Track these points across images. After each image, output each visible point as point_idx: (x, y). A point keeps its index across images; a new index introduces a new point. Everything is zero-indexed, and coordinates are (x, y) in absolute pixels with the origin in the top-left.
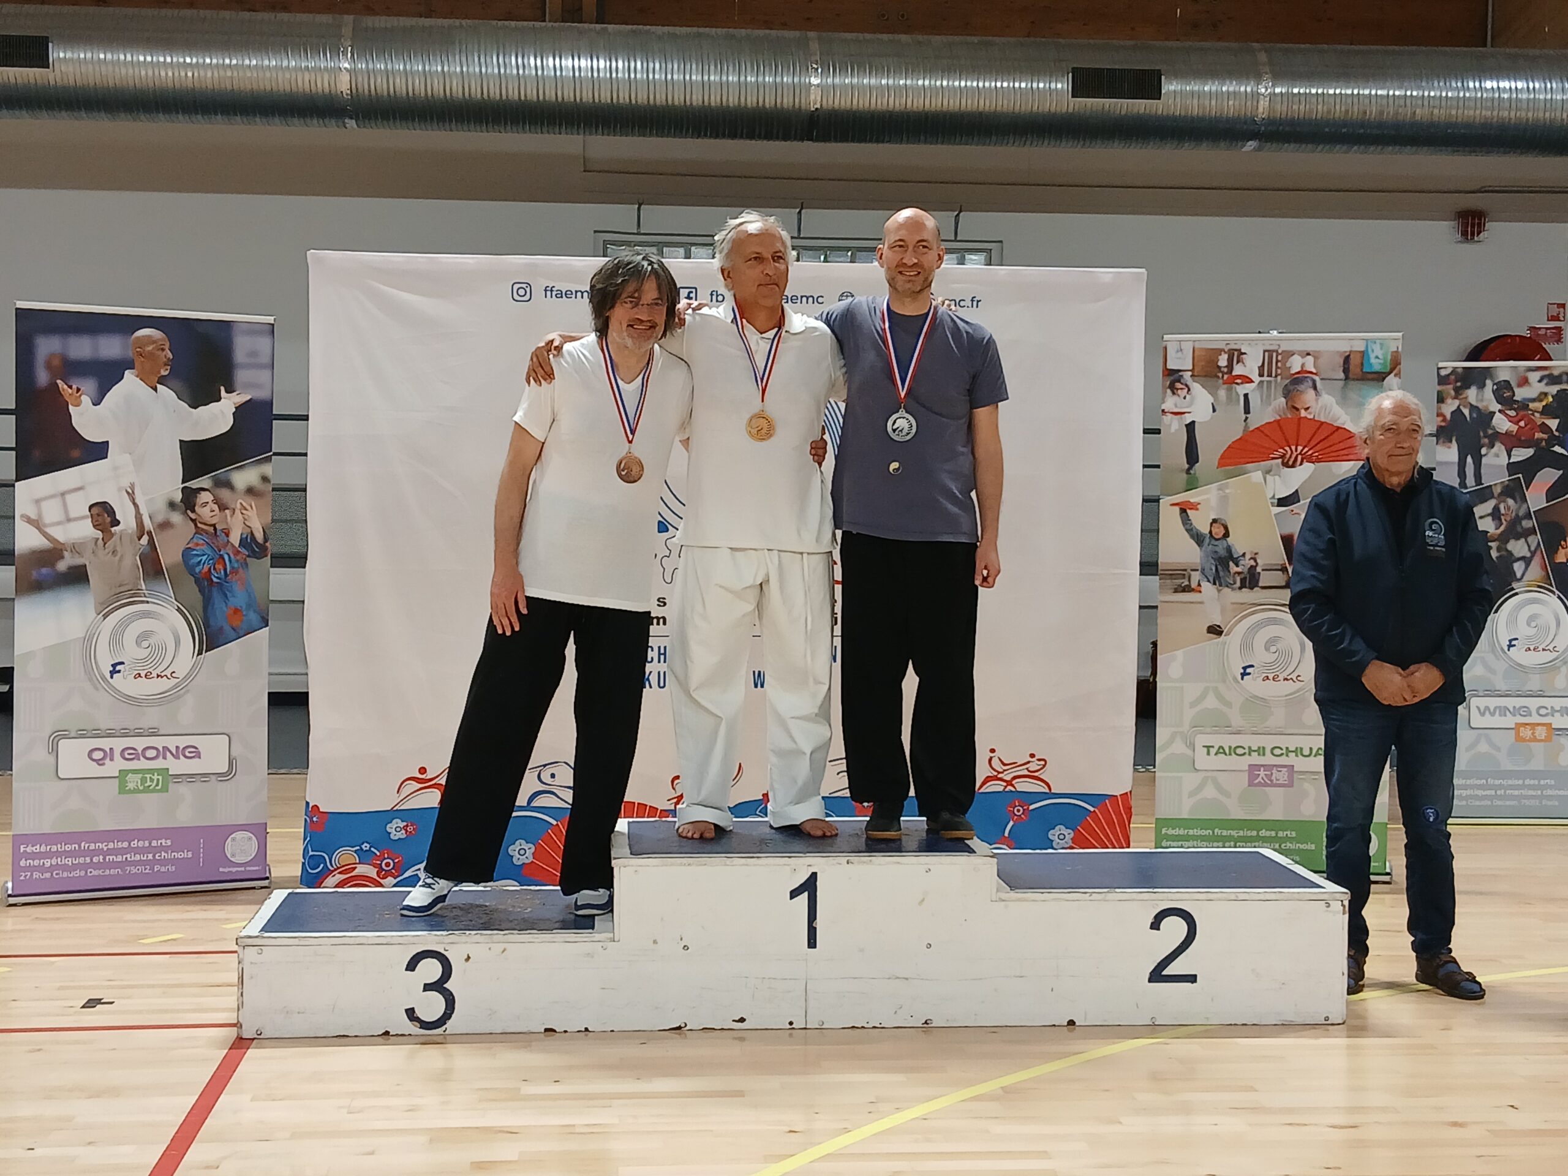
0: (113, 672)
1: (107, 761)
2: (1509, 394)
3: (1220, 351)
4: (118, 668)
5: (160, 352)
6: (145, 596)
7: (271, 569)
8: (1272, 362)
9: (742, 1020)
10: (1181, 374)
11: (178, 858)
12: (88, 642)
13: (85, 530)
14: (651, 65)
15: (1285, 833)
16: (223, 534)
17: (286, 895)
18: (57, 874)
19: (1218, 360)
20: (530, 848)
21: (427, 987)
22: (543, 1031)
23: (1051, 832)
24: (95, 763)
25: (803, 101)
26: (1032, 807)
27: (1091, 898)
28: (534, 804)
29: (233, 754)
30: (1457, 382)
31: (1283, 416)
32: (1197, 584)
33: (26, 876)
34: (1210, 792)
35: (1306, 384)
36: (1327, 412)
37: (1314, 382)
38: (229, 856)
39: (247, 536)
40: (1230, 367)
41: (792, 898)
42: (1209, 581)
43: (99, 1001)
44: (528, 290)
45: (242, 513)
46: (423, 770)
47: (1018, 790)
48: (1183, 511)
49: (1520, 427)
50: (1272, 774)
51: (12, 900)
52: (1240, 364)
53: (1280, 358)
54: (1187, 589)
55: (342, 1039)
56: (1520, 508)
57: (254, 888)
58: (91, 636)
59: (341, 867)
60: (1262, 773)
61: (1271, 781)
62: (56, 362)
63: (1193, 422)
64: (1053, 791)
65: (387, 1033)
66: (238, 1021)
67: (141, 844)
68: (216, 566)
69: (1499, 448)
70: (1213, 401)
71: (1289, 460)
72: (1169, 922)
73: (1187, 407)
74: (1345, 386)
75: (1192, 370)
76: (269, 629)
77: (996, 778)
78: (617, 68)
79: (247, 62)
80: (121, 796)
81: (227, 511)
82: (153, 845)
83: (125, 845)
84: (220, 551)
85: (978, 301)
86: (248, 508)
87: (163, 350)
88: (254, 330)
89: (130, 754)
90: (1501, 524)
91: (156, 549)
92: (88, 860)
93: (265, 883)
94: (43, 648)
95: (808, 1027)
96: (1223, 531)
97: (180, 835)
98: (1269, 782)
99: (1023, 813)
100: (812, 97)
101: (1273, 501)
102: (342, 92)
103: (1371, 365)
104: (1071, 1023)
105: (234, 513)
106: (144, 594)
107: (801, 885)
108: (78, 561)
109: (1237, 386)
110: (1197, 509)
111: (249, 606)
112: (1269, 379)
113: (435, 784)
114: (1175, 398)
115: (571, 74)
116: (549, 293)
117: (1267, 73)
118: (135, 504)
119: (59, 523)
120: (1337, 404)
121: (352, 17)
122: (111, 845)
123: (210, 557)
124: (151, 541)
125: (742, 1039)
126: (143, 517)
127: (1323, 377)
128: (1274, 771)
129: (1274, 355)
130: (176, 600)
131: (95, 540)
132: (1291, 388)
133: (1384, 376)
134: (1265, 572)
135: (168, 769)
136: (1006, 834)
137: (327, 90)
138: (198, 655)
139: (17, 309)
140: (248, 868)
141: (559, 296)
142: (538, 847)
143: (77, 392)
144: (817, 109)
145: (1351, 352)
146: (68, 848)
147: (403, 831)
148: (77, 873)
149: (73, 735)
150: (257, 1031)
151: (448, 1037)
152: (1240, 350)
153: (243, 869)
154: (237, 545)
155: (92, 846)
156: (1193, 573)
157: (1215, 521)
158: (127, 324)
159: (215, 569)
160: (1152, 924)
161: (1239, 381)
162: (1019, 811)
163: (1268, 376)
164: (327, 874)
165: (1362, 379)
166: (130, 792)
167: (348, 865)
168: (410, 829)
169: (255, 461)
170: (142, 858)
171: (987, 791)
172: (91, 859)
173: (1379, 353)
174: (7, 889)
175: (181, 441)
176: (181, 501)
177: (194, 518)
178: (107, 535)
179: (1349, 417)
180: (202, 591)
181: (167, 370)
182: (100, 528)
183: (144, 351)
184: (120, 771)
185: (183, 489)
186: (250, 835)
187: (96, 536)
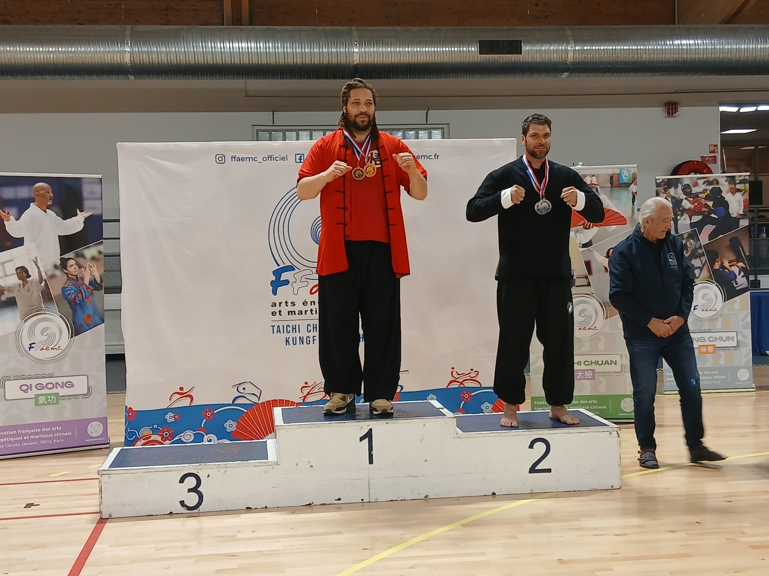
0: (30, 348)
1: (29, 391)
2: (689, 191)
4: (32, 346)
5: (47, 194)
6: (44, 311)
7: (105, 295)
9: (339, 499)
11: (65, 436)
12: (18, 334)
13: (14, 280)
14: (276, 45)
15: (592, 401)
16: (81, 280)
17: (120, 450)
18: (7, 446)
20: (234, 424)
21: (190, 490)
22: (245, 508)
23: (482, 406)
24: (23, 392)
25: (351, 60)
26: (472, 394)
27: (500, 435)
28: (236, 402)
29: (90, 385)
30: (665, 185)
37: (597, 188)
38: (89, 434)
39: (92, 281)
41: (360, 441)
43: (32, 505)
44: (223, 158)
45: (90, 269)
46: (181, 389)
47: (466, 386)
49: (695, 205)
50: (585, 374)
55: (150, 516)
56: (697, 243)
57: (102, 448)
58: (19, 331)
59: (144, 436)
60: (580, 373)
61: (585, 377)
64: (482, 386)
65: (171, 513)
66: (100, 511)
67: (47, 430)
68: (78, 295)
69: (686, 216)
71: (587, 226)
72: (538, 445)
74: (611, 189)
76: (105, 324)
77: (455, 381)
78: (260, 46)
79: (79, 49)
80: (36, 407)
81: (82, 268)
82: (52, 430)
83: (39, 430)
84: (79, 287)
85: (438, 156)
87: (49, 193)
88: (92, 181)
90: (688, 252)
91: (49, 287)
92: (21, 438)
93: (107, 446)
95: (370, 501)
97: (66, 425)
98: (583, 378)
99: (468, 397)
100: (355, 58)
101: (580, 245)
102: (126, 62)
103: (623, 180)
104: (494, 494)
105: (86, 269)
106: (44, 309)
107: (365, 435)
108: (11, 295)
111: (95, 313)
113: (188, 395)
115: (238, 50)
116: (233, 159)
117: (571, 40)
118: (38, 267)
120: (608, 199)
121: (130, 26)
122: (32, 431)
123: (75, 291)
124: (46, 284)
125: (339, 508)
126: (42, 273)
127: (601, 186)
128: (586, 372)
130: (59, 312)
131: (19, 285)
133: (630, 184)
134: (578, 279)
135: (58, 393)
136: (461, 407)
137: (119, 62)
138: (71, 338)
140: (99, 439)
141: (238, 160)
142: (238, 423)
143: (8, 215)
144: (357, 64)
145: (613, 174)
146: (12, 433)
147: (173, 418)
148: (16, 445)
149: (12, 378)
150: (109, 515)
151: (200, 513)
153: (96, 439)
154: (88, 284)
155: (23, 432)
158: (31, 181)
159: (77, 296)
160: (530, 446)
162: (466, 396)
164: (137, 440)
165: (619, 187)
166: (41, 405)
167: (147, 435)
168: (177, 417)
169: (95, 244)
170: (48, 436)
171: (451, 387)
172: (23, 438)
173: (626, 174)
175: (58, 235)
176: (60, 265)
177: (66, 272)
178: (25, 282)
179: (614, 205)
180: (71, 307)
181: (51, 202)
182: (21, 279)
183: (40, 193)
184: (35, 395)
185: (61, 259)
186: (99, 423)
187: (20, 283)
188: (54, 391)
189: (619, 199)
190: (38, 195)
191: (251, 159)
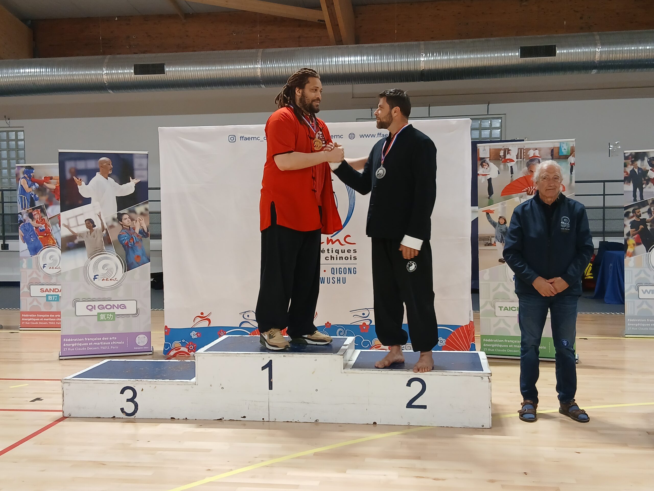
0: (94, 279)
1: (93, 309)
3: (500, 150)
4: (96, 277)
5: (109, 165)
6: (105, 252)
8: (522, 153)
9: (245, 417)
10: (485, 159)
11: (119, 344)
12: (86, 268)
13: (84, 229)
16: (133, 229)
18: (76, 349)
19: (500, 153)
22: (170, 418)
24: (89, 310)
27: (382, 373)
28: (242, 326)
29: (138, 307)
30: (633, 158)
31: (527, 175)
32: (494, 242)
33: (66, 350)
34: (502, 325)
35: (535, 161)
37: (539, 160)
38: (137, 343)
39: (141, 230)
40: (505, 156)
42: (499, 241)
43: (39, 399)
44: (234, 138)
45: (139, 222)
46: (202, 313)
48: (488, 214)
51: (61, 358)
52: (509, 154)
53: (525, 151)
54: (490, 244)
57: (146, 355)
58: (86, 266)
59: (176, 348)
62: (73, 170)
63: (491, 178)
67: (106, 339)
68: (130, 241)
70: (498, 169)
71: (529, 192)
73: (489, 172)
75: (490, 158)
80: (99, 322)
81: (134, 221)
82: (110, 339)
84: (132, 235)
86: (141, 220)
88: (141, 156)
89: (101, 307)
90: (652, 216)
91: (109, 234)
93: (151, 353)
94: (71, 270)
96: (504, 221)
97: (120, 336)
103: (562, 152)
105: (136, 222)
107: (266, 365)
108: (82, 240)
109: (508, 163)
110: (493, 213)
111: (143, 255)
112: (520, 160)
113: (207, 318)
114: (483, 169)
116: (242, 139)
118: (101, 220)
119: (75, 227)
122: (95, 339)
123: (128, 238)
124: (107, 232)
126: (104, 224)
127: (543, 158)
129: (522, 150)
130: (116, 253)
132: (530, 163)
133: (568, 156)
135: (115, 312)
138: (124, 272)
139: (59, 152)
140: (144, 348)
141: (245, 139)
143: (80, 181)
145: (554, 147)
146: (80, 340)
147: (196, 336)
148: (83, 349)
149: (81, 300)
151: (136, 419)
152: (509, 149)
153: (142, 348)
154: (138, 233)
155: (89, 339)
156: (492, 238)
157: (500, 217)
158: (97, 156)
161: (508, 161)
164: (170, 350)
165: (559, 159)
166: (101, 320)
167: (178, 347)
168: (199, 335)
169: (143, 203)
170: (106, 344)
172: (88, 344)
173: (566, 147)
174: (59, 354)
175: (116, 197)
176: (117, 218)
177: (122, 224)
178: (91, 230)
180: (125, 250)
181: (111, 172)
182: (88, 228)
183: (103, 165)
184: (98, 313)
185: (118, 214)
186: (145, 336)
187: (88, 231)
188: (112, 310)
191: (255, 138)
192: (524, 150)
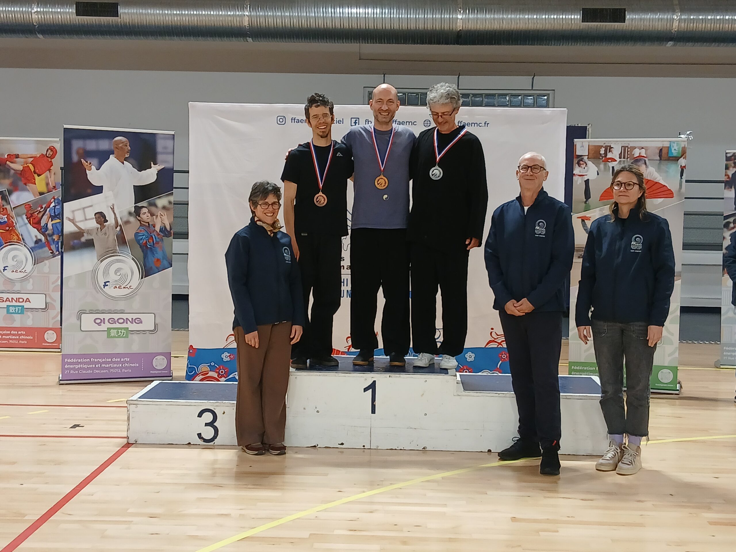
0: (104, 286)
1: (102, 324)
3: (601, 147)
4: (107, 284)
5: (125, 147)
6: (119, 253)
8: (626, 151)
9: (342, 444)
10: (583, 157)
11: (132, 366)
12: (94, 272)
13: (93, 224)
16: (153, 227)
17: (158, 383)
18: (80, 372)
19: (600, 151)
21: (207, 425)
24: (97, 325)
25: (454, 26)
27: (499, 396)
29: (156, 322)
30: (735, 160)
33: (67, 372)
35: (641, 162)
36: (651, 175)
37: (645, 161)
38: (155, 366)
39: (163, 228)
40: (606, 154)
41: (364, 391)
43: (78, 426)
44: (284, 119)
45: (161, 218)
48: (583, 221)
51: (62, 382)
52: (610, 153)
53: (629, 150)
55: (171, 445)
58: (95, 270)
59: (202, 372)
62: (81, 151)
63: (588, 180)
65: (189, 443)
66: (127, 436)
67: (116, 360)
68: (149, 240)
70: (597, 170)
73: (586, 172)
74: (660, 162)
77: (494, 341)
80: (108, 339)
81: (154, 217)
82: (122, 360)
83: (110, 360)
84: (151, 234)
85: (488, 124)
88: (166, 137)
89: (112, 321)
91: (123, 232)
93: (171, 378)
94: (75, 275)
95: (371, 448)
97: (134, 356)
100: (458, 24)
102: (245, 26)
103: (672, 153)
104: (489, 451)
105: (157, 217)
107: (369, 386)
108: (90, 237)
109: (609, 163)
111: (163, 258)
112: (624, 159)
114: (580, 168)
116: (293, 121)
117: (677, 9)
118: (115, 214)
119: (81, 221)
120: (656, 171)
122: (104, 360)
123: (147, 236)
124: (121, 229)
125: (342, 452)
126: (118, 219)
127: (649, 159)
129: (627, 148)
130: (132, 255)
132: (635, 164)
133: (678, 158)
135: (128, 328)
136: (498, 367)
137: (238, 24)
138: (141, 279)
139: (64, 128)
140: (163, 372)
141: (298, 122)
143: (90, 164)
144: (460, 30)
145: (663, 147)
146: (86, 360)
148: (89, 372)
149: (88, 312)
150: (135, 440)
151: (215, 446)
152: (611, 146)
153: (160, 372)
154: (158, 231)
155: (96, 360)
158: (112, 135)
159: (148, 241)
161: (610, 161)
162: (504, 356)
163: (623, 158)
164: (196, 375)
165: (668, 160)
166: (112, 337)
167: (205, 371)
169: (166, 195)
170: (117, 366)
171: (489, 347)
172: (95, 366)
173: (676, 148)
174: (59, 378)
175: (134, 186)
176: (134, 212)
177: (139, 219)
178: (102, 227)
179: (661, 178)
180: (143, 251)
181: (128, 155)
182: (99, 223)
183: (118, 147)
184: (108, 328)
185: (135, 207)
186: (164, 357)
187: (98, 227)
188: (124, 325)
189: (667, 172)
190: (117, 148)
192: (628, 148)
